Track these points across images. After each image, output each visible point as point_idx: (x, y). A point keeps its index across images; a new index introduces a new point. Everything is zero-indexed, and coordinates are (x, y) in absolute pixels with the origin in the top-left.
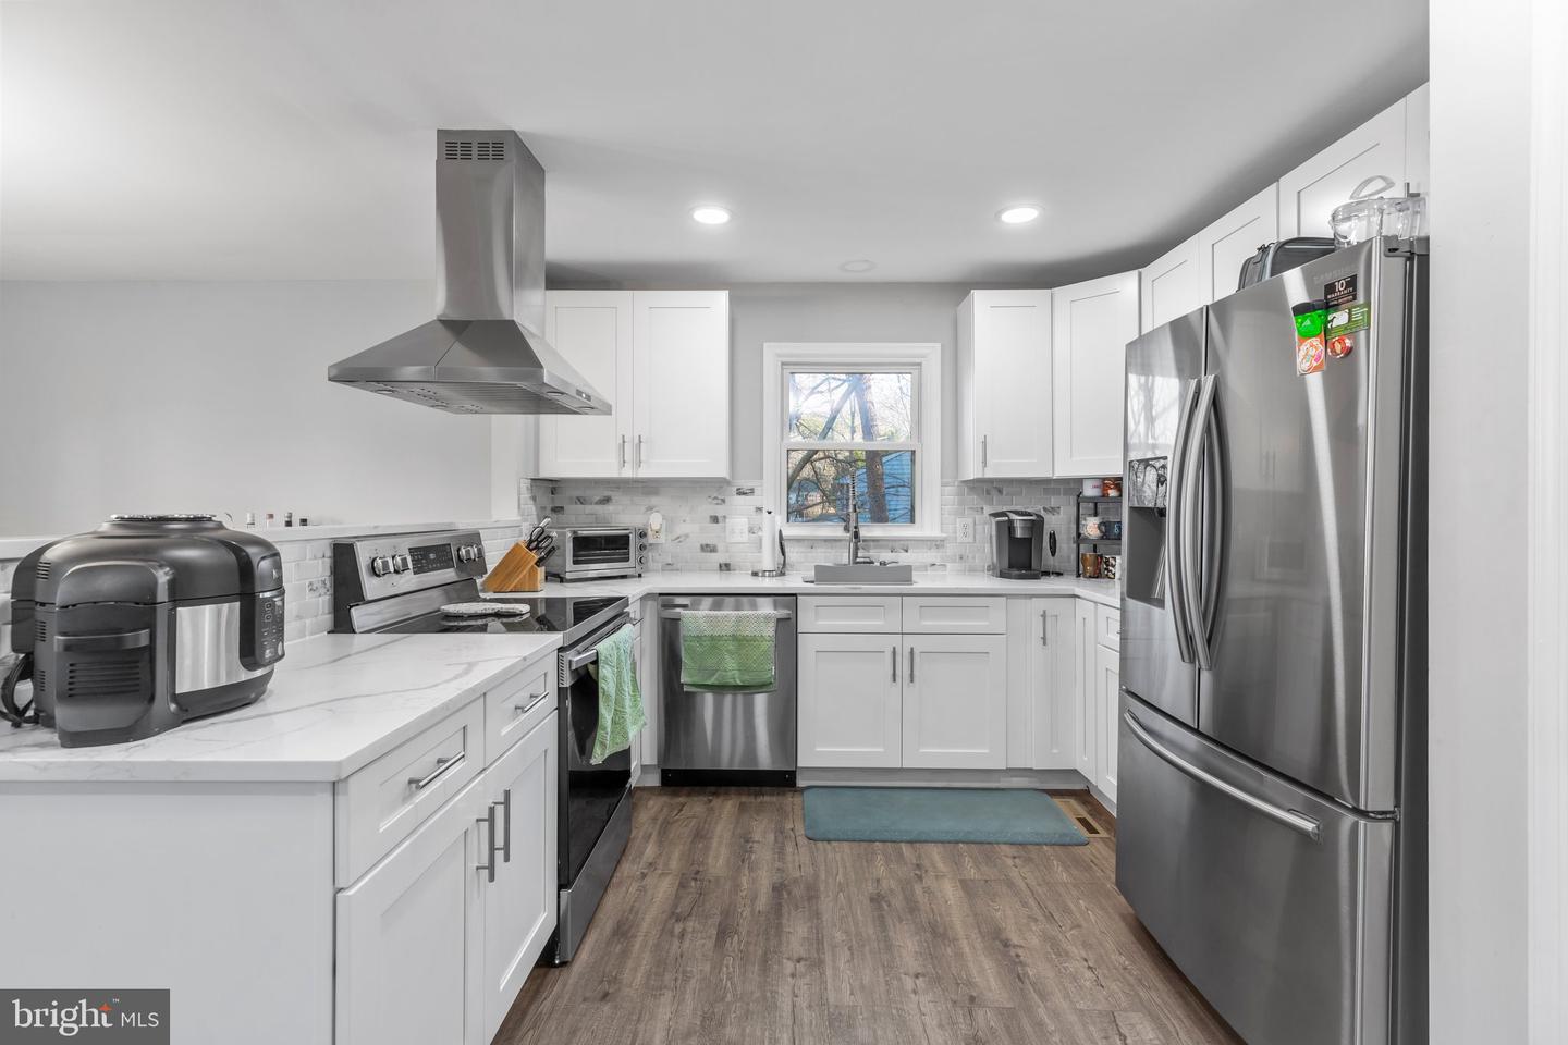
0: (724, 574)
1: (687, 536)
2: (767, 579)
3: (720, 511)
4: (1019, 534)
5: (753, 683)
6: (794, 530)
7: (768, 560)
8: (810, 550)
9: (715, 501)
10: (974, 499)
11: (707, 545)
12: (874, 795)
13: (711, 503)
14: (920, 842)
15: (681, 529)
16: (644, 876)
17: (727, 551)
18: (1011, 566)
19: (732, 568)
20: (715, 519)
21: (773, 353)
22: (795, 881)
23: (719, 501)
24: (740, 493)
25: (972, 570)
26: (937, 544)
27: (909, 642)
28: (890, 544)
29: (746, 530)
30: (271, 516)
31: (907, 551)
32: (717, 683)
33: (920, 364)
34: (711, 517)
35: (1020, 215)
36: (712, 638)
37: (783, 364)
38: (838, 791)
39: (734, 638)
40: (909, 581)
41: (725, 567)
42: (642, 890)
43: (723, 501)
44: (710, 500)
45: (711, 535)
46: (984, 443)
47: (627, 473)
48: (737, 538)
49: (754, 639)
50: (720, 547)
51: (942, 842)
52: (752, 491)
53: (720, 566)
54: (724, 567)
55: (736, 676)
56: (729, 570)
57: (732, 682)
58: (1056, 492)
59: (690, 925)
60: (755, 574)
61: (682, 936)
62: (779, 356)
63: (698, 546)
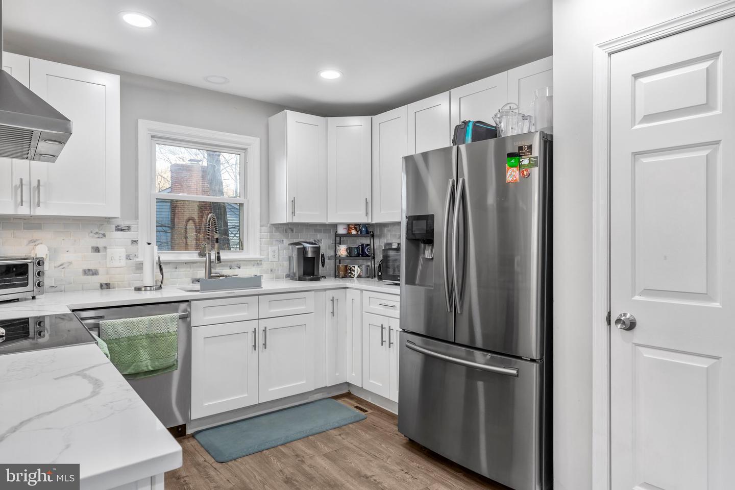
0: (105, 291)
1: (70, 263)
2: (148, 293)
3: (100, 243)
4: (310, 255)
5: (161, 367)
6: (163, 256)
7: (149, 276)
9: (97, 236)
10: (278, 235)
11: (89, 270)
12: (244, 425)
13: (93, 237)
15: (64, 258)
17: (107, 273)
18: (304, 274)
19: (111, 286)
20: (97, 250)
21: (145, 127)
23: (101, 236)
24: (119, 229)
25: (278, 278)
26: (257, 263)
27: (263, 324)
28: (229, 264)
29: (124, 257)
31: (240, 268)
32: (133, 372)
33: (245, 149)
34: (93, 248)
35: (330, 74)
36: (129, 338)
37: (152, 136)
38: (221, 428)
39: (148, 336)
40: (259, 286)
41: (106, 286)
43: (104, 235)
44: (91, 234)
45: (93, 261)
46: (293, 201)
48: (117, 264)
49: (163, 335)
50: (101, 271)
51: (300, 439)
52: (129, 228)
53: (101, 285)
54: (104, 286)
55: (149, 364)
56: (110, 288)
57: (145, 369)
58: (320, 231)
60: (138, 289)
62: (149, 130)
63: (81, 270)
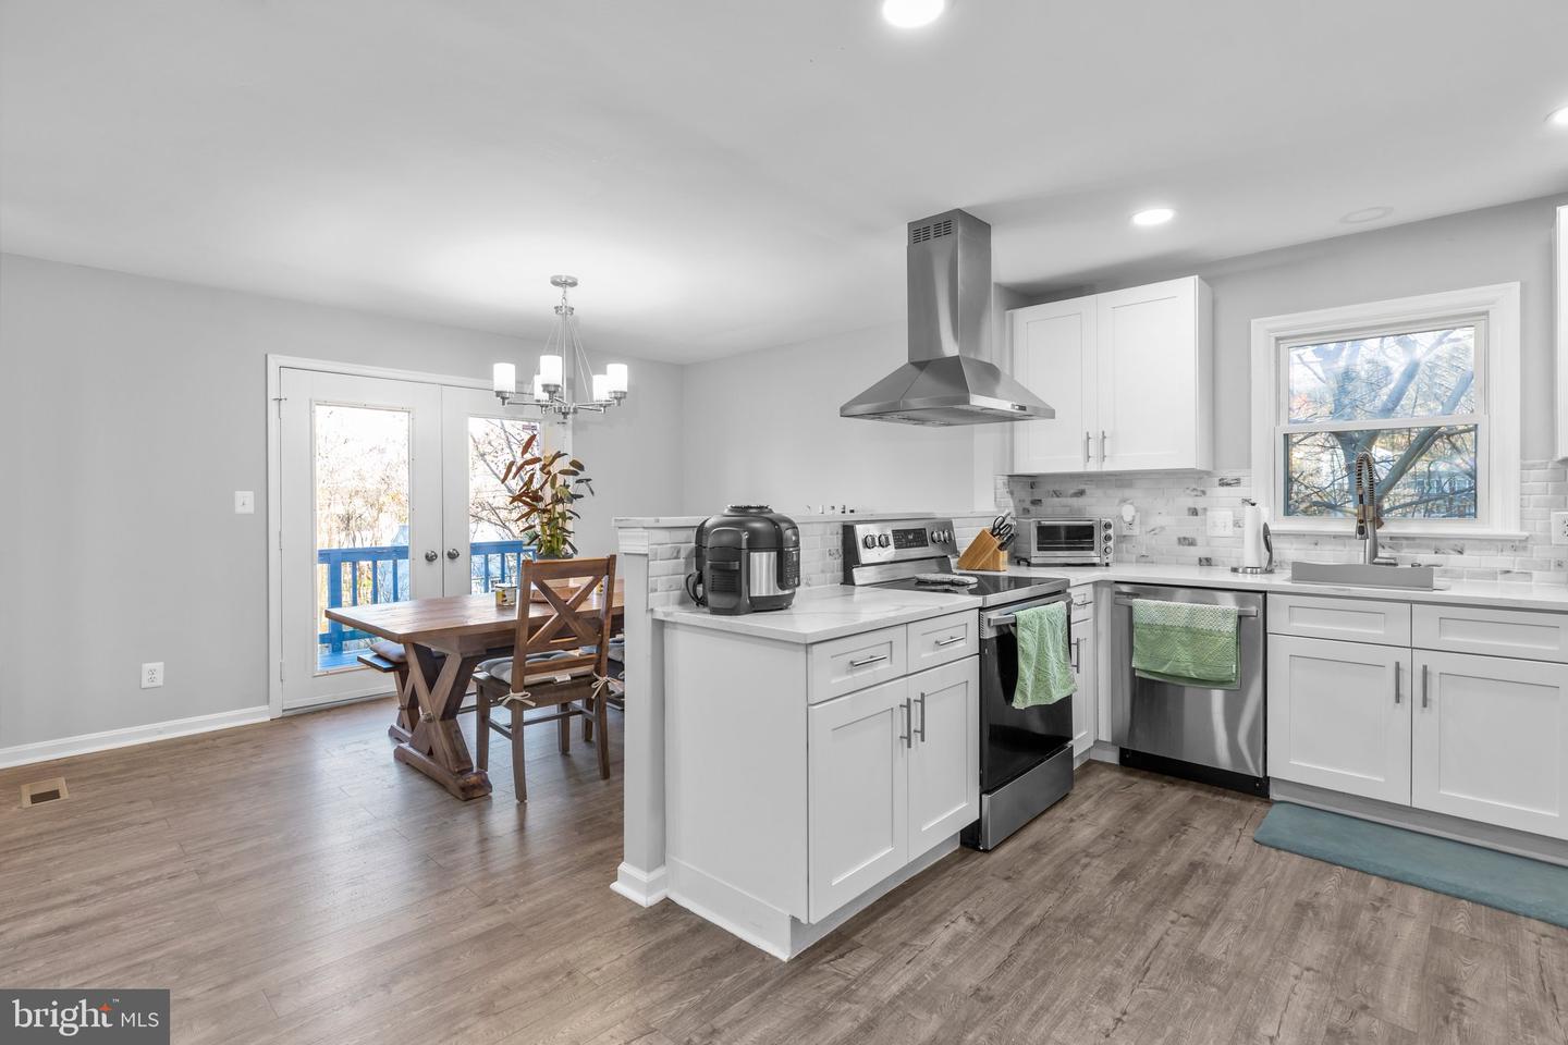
0: (1205, 569)
1: (1163, 528)
2: (1249, 576)
3: (1200, 503)
5: (1207, 677)
6: (1281, 524)
7: (1251, 554)
8: (1313, 546)
9: (1195, 493)
11: (1185, 538)
13: (1189, 495)
14: (1401, 882)
15: (1157, 521)
16: (1072, 820)
17: (1208, 544)
19: (1213, 563)
20: (1194, 512)
21: (1262, 329)
22: (1219, 866)
23: (1199, 493)
24: (1223, 483)
26: (1515, 545)
27: (1421, 659)
28: (1434, 543)
29: (1230, 524)
30: (833, 508)
31: (1461, 553)
32: (1168, 672)
33: (1486, 315)
34: (1189, 509)
36: (1164, 627)
37: (1277, 339)
39: (1187, 629)
40: (1429, 586)
41: (1206, 562)
42: (1067, 829)
43: (1204, 492)
44: (1188, 491)
45: (1189, 528)
47: (1093, 467)
48: (1222, 533)
49: (1210, 633)
50: (1200, 541)
51: (1434, 891)
52: (1238, 482)
53: (1200, 560)
54: (1204, 562)
55: (1190, 668)
56: (1210, 565)
57: (1185, 673)
59: (1095, 862)
60: (1235, 570)
61: (1086, 866)
62: (1270, 331)
63: (1175, 539)
